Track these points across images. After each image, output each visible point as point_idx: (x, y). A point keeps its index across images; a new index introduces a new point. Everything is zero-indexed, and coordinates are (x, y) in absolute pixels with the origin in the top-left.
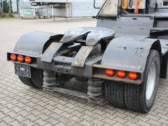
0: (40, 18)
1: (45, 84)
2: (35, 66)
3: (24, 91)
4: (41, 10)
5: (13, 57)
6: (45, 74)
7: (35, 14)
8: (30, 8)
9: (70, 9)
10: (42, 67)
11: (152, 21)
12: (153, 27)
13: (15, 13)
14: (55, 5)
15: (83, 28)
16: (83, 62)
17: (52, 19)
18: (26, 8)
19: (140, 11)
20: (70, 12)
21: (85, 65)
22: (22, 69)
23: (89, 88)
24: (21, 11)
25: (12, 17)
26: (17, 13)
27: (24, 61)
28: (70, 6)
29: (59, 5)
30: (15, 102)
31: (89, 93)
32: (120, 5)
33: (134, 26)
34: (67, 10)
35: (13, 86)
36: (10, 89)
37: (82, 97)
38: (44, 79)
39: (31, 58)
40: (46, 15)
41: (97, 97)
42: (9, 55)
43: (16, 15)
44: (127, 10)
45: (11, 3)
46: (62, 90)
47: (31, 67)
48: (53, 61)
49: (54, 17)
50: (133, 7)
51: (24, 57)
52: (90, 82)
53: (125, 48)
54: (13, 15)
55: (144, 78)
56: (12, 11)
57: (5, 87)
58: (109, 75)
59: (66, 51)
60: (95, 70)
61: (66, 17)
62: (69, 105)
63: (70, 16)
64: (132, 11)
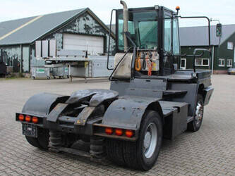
0: (55, 78)
1: (51, 144)
2: (41, 125)
3: (31, 152)
4: (56, 69)
5: (21, 118)
6: (50, 133)
7: (49, 74)
8: (43, 67)
9: (90, 68)
10: (48, 127)
11: (165, 84)
12: (167, 89)
13: (27, 72)
14: (73, 64)
15: (90, 90)
16: (85, 121)
17: (69, 80)
18: (39, 67)
19: (154, 73)
20: (90, 72)
21: (86, 124)
22: (30, 129)
23: (91, 146)
24: (33, 70)
25: (22, 76)
26: (29, 72)
27: (31, 121)
28: (90, 65)
29: (76, 63)
30: (22, 161)
31: (91, 152)
32: (133, 67)
33: (148, 88)
34: (87, 70)
35: (20, 148)
36: (17, 150)
37: (86, 155)
38: (50, 138)
39: (38, 118)
40: (62, 75)
41: (98, 155)
42: (18, 115)
43: (27, 75)
44: (141, 71)
45: (22, 61)
46: (66, 150)
47: (38, 127)
48: (58, 120)
49: (71, 77)
50: (147, 69)
51: (32, 117)
52: (92, 141)
53: (124, 108)
54: (24, 74)
55: (139, 135)
56: (22, 70)
57: (12, 148)
58: (108, 133)
59: (72, 112)
60: (96, 129)
61: (84, 77)
62: (74, 164)
63: (90, 76)
64: (146, 73)
